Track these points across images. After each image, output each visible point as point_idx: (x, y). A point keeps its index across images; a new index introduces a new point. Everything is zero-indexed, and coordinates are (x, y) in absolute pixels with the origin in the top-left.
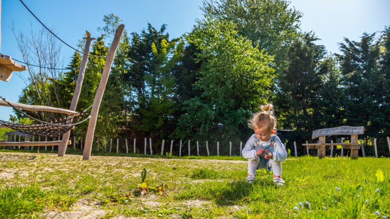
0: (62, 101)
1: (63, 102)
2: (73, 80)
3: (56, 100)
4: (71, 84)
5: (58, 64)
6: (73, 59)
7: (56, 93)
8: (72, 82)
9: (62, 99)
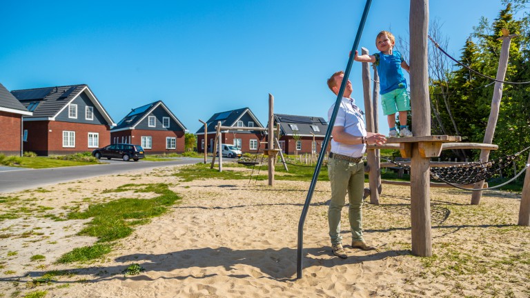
0: (453, 109)
1: (455, 111)
2: (465, 80)
3: (445, 109)
4: (464, 85)
5: (446, 64)
6: (464, 51)
7: (445, 101)
8: (465, 82)
9: (453, 107)
